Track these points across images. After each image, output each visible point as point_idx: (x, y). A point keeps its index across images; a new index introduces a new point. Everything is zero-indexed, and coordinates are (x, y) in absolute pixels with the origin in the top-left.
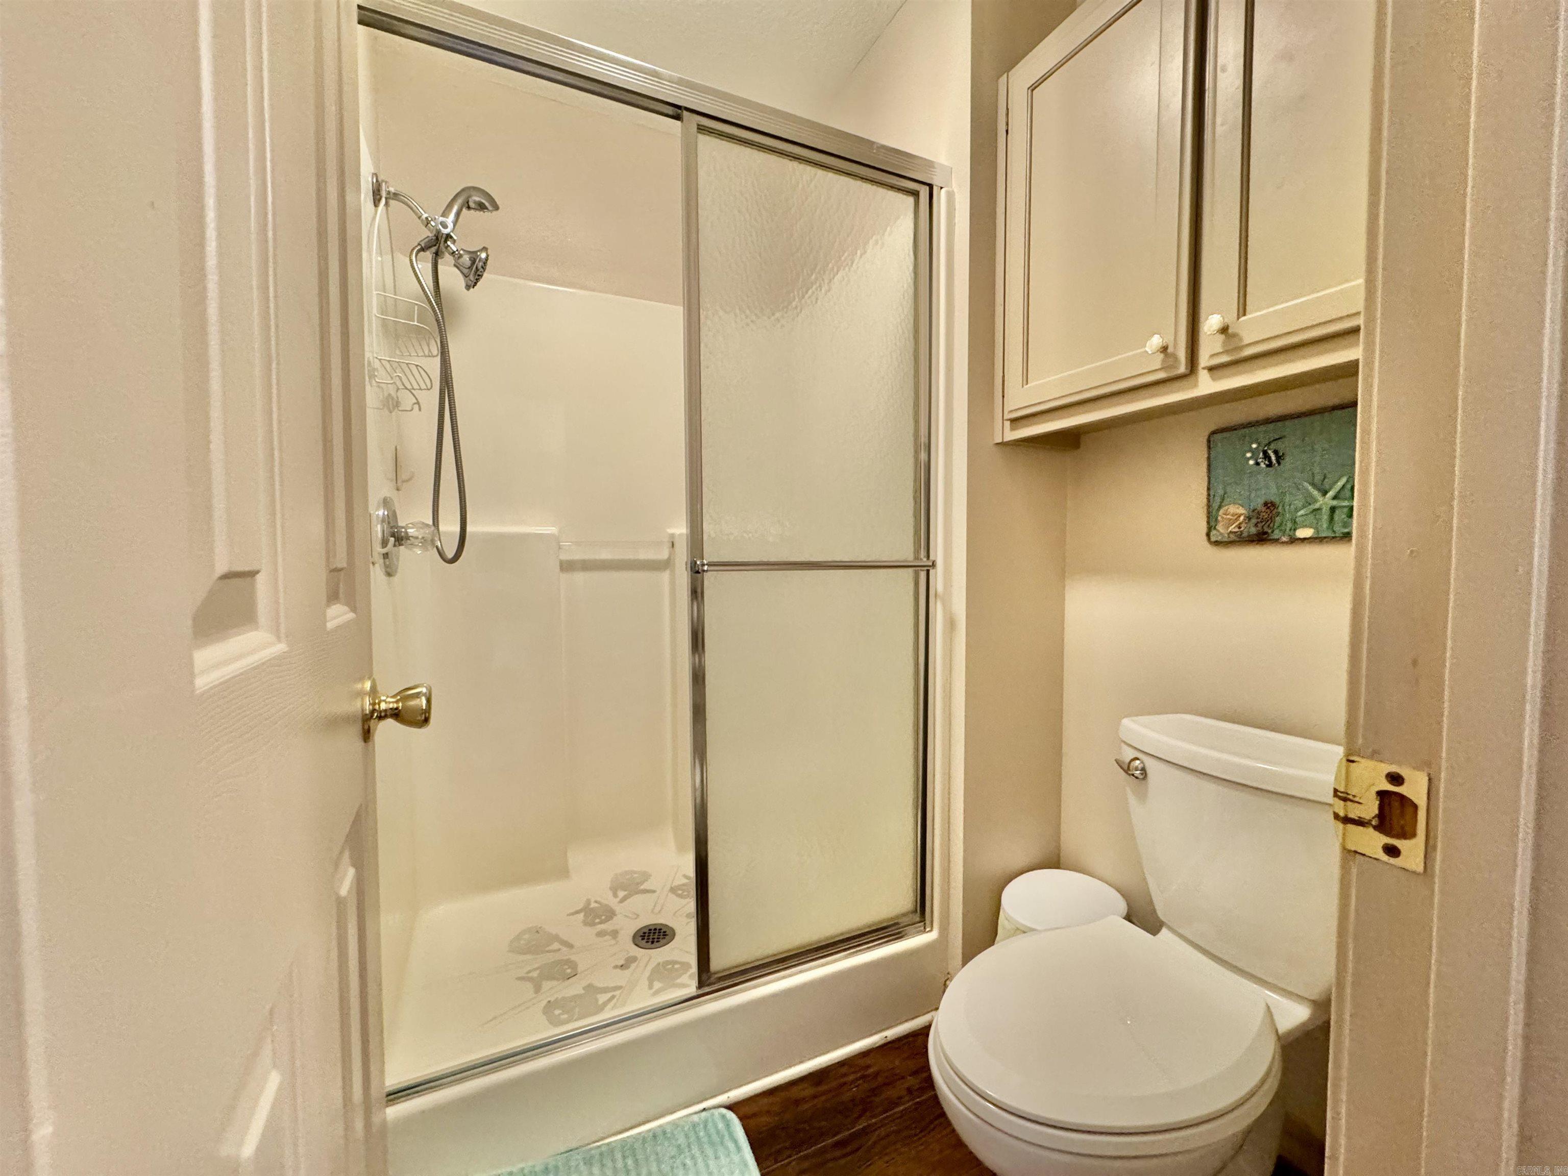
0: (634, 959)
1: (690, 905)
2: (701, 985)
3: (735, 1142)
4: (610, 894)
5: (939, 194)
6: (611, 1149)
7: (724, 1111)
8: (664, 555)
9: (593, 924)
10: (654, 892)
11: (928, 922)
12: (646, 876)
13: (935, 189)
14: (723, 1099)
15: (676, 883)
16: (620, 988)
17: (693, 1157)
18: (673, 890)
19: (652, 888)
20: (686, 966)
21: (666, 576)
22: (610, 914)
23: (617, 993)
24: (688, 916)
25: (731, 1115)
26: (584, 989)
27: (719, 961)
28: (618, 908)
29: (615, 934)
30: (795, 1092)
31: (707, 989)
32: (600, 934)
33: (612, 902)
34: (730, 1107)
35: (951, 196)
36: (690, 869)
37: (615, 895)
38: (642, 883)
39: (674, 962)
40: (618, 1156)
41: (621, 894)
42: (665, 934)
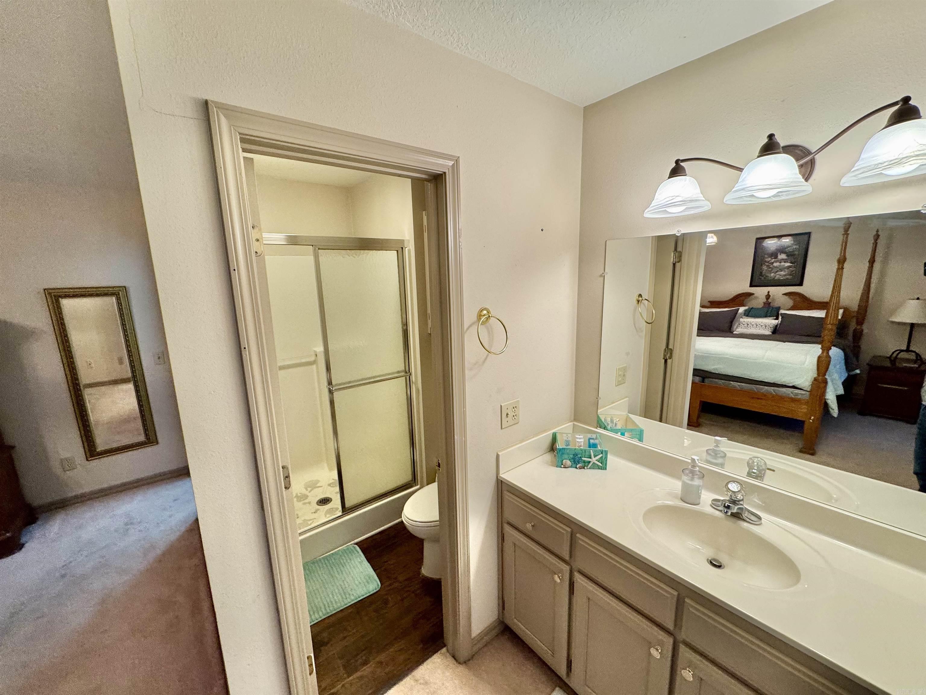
0: (318, 510)
1: (337, 489)
2: (343, 512)
3: (357, 551)
4: (305, 490)
5: (405, 250)
6: (320, 560)
7: (353, 545)
8: (313, 359)
9: (301, 501)
10: (321, 487)
11: (416, 483)
12: (318, 481)
13: (404, 248)
14: (353, 542)
15: (331, 482)
16: (315, 519)
17: (345, 557)
18: (329, 485)
19: (321, 485)
20: (337, 509)
21: (314, 366)
22: (306, 497)
23: (315, 520)
24: (337, 493)
25: (356, 546)
26: (303, 521)
27: (348, 504)
28: (309, 494)
29: (309, 503)
30: (374, 537)
31: (344, 513)
32: (304, 504)
33: (307, 493)
34: (356, 544)
35: (409, 250)
36: (336, 477)
37: (307, 490)
38: (317, 484)
39: (332, 508)
40: (323, 561)
41: (309, 489)
42: (328, 500)
